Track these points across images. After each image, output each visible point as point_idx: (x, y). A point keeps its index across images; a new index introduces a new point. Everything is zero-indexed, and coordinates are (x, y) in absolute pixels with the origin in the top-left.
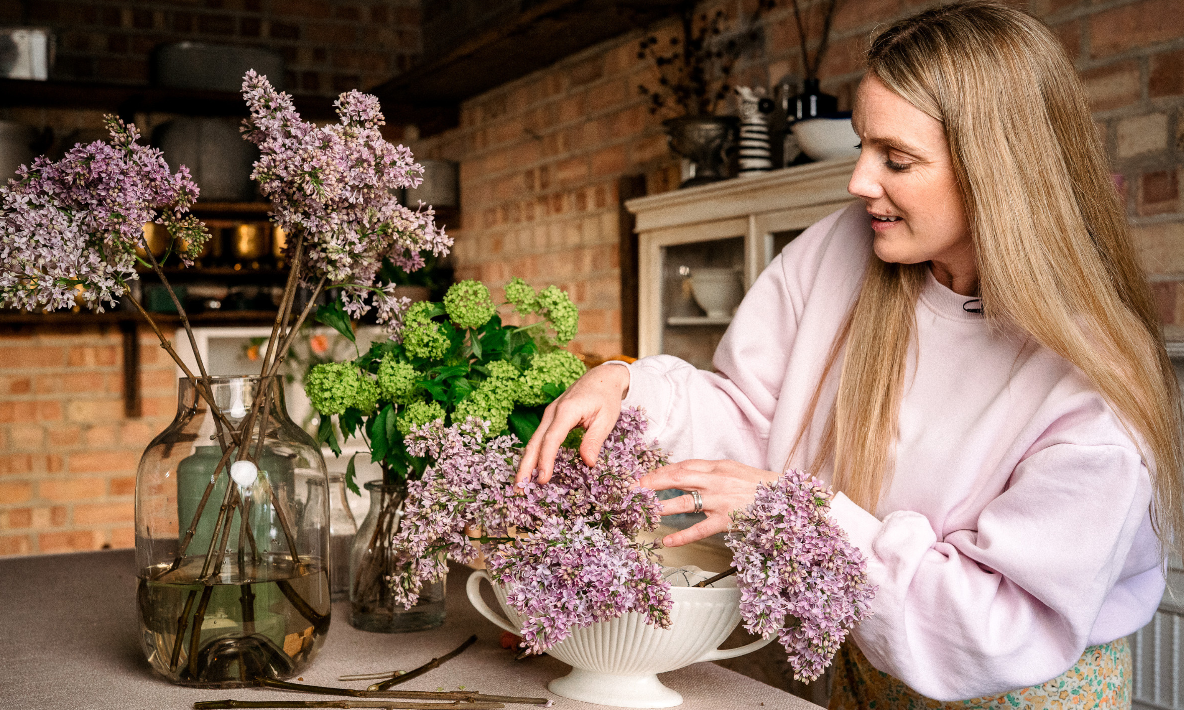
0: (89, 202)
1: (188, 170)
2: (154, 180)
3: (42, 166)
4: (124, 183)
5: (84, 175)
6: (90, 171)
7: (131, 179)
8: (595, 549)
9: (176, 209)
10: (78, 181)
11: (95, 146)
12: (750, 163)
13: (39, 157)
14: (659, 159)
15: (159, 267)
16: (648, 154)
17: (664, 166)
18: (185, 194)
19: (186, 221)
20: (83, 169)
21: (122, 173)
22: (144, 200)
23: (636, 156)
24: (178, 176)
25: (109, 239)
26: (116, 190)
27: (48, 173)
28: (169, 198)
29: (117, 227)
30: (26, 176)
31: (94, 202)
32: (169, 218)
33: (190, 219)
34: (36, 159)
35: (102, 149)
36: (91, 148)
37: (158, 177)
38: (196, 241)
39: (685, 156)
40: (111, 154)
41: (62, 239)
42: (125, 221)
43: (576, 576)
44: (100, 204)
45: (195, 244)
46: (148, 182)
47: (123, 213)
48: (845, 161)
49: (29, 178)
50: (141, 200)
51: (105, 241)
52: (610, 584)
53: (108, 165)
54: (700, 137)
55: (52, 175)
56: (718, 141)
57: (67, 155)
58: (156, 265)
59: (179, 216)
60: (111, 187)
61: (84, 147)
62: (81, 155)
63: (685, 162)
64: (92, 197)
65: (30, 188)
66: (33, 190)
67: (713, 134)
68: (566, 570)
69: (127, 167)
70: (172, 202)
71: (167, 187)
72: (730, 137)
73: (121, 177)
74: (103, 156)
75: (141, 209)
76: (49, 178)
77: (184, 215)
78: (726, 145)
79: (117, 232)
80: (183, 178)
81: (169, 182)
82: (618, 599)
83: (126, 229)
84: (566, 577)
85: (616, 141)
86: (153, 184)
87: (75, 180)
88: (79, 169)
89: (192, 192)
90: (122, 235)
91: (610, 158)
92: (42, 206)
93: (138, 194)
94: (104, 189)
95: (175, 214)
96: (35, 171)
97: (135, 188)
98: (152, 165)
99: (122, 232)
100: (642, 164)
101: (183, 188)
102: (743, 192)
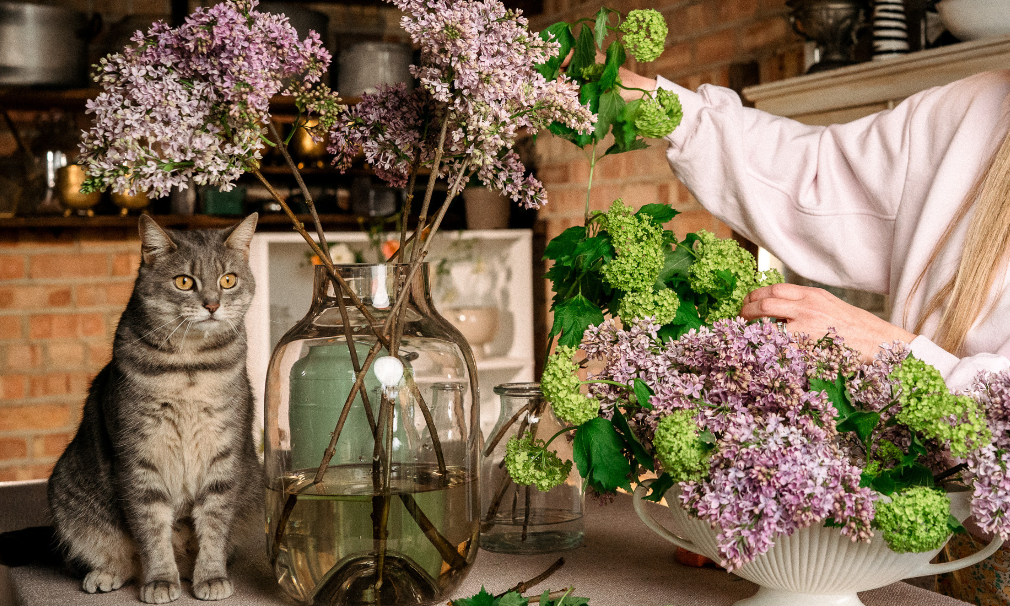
0: (210, 72)
1: (318, 36)
2: (282, 46)
3: (160, 32)
4: (250, 50)
5: (206, 41)
6: (213, 38)
7: (257, 46)
8: (792, 448)
9: (306, 78)
10: (200, 48)
11: (218, 9)
12: (885, 45)
13: (157, 22)
14: (775, 44)
15: (284, 146)
16: (761, 39)
17: (779, 51)
18: (317, 61)
19: (317, 90)
20: (205, 35)
21: (247, 39)
22: (270, 70)
23: (747, 42)
24: (308, 42)
25: (235, 110)
26: (241, 58)
27: (166, 39)
28: (298, 66)
29: (244, 96)
30: (142, 43)
31: (216, 72)
32: (296, 89)
33: (322, 88)
34: (154, 24)
35: (225, 13)
36: (213, 11)
37: (286, 43)
38: (329, 112)
39: (809, 39)
40: (235, 18)
41: (180, 114)
42: (252, 91)
43: (771, 476)
44: (223, 73)
45: (329, 115)
46: (274, 49)
47: (250, 82)
48: (997, 40)
49: (145, 45)
50: (266, 70)
51: (231, 113)
52: (805, 485)
53: (231, 30)
54: (828, 17)
55: (170, 43)
56: (848, 22)
57: (187, 20)
58: (281, 143)
59: (309, 86)
60: (235, 55)
61: (206, 11)
62: (203, 19)
63: (808, 47)
64: (213, 67)
65: (146, 56)
66: (150, 58)
67: (843, 13)
68: (760, 471)
69: (252, 33)
70: (302, 71)
71: (296, 55)
72: (862, 18)
73: (246, 44)
74: (227, 20)
75: (267, 80)
76: (166, 46)
77: (315, 86)
78: (857, 27)
79: (244, 103)
80: (314, 44)
81: (297, 49)
82: (815, 502)
83: (254, 100)
84: (761, 477)
85: (723, 26)
86: (280, 51)
87: (196, 48)
88: (201, 35)
89: (322, 60)
90: (250, 106)
91: (716, 44)
92: (160, 79)
93: (264, 63)
94: (227, 58)
95: (303, 84)
96: (151, 38)
97: (260, 57)
98: (280, 31)
99: (249, 102)
100: (754, 50)
101: (313, 55)
102: (880, 76)
